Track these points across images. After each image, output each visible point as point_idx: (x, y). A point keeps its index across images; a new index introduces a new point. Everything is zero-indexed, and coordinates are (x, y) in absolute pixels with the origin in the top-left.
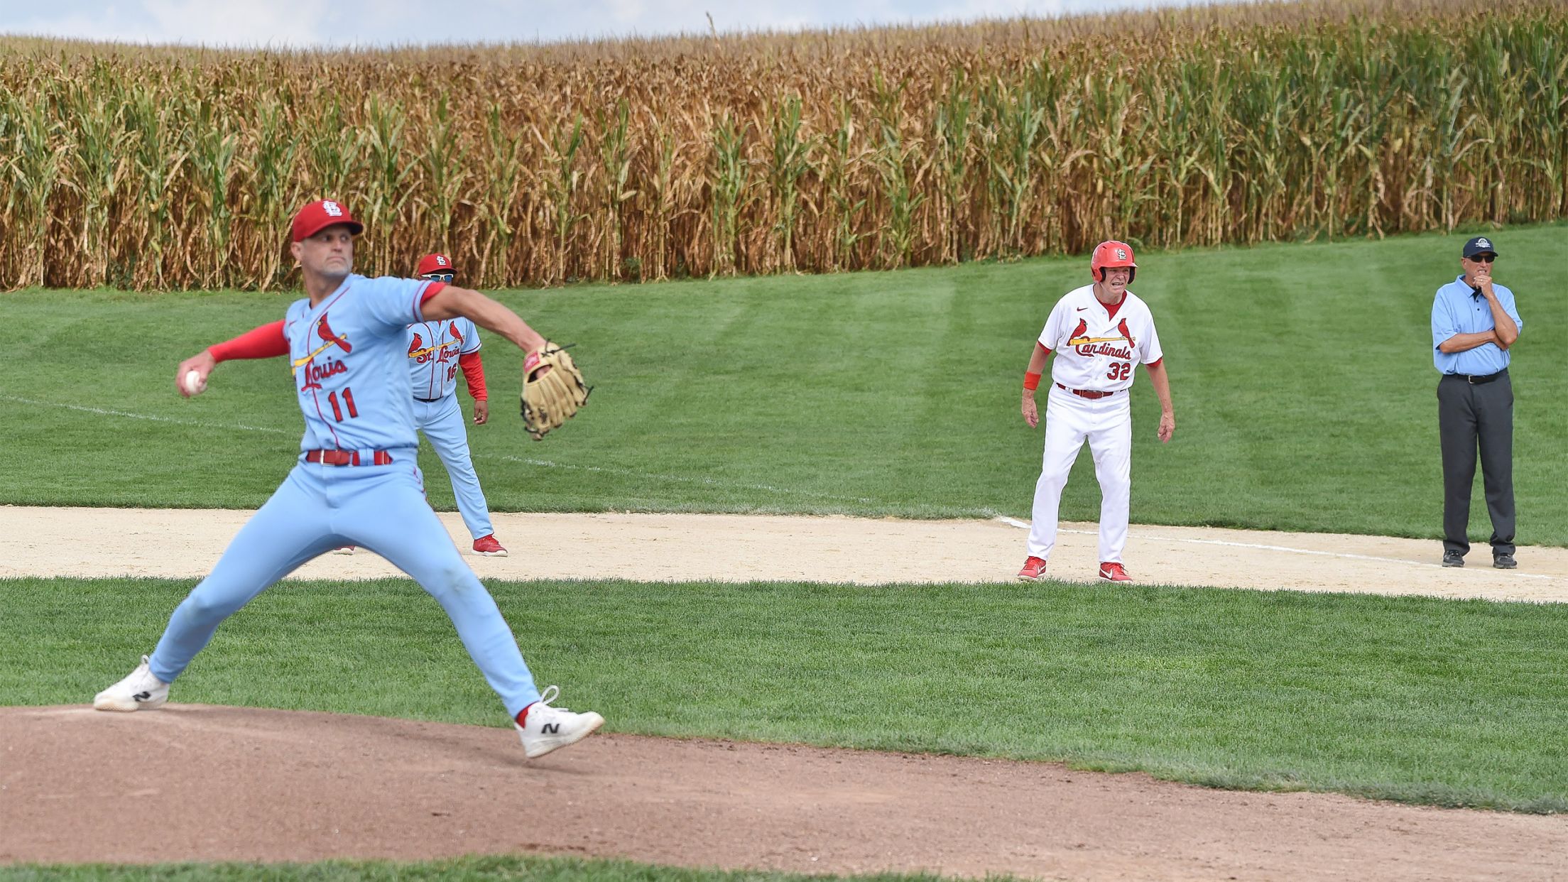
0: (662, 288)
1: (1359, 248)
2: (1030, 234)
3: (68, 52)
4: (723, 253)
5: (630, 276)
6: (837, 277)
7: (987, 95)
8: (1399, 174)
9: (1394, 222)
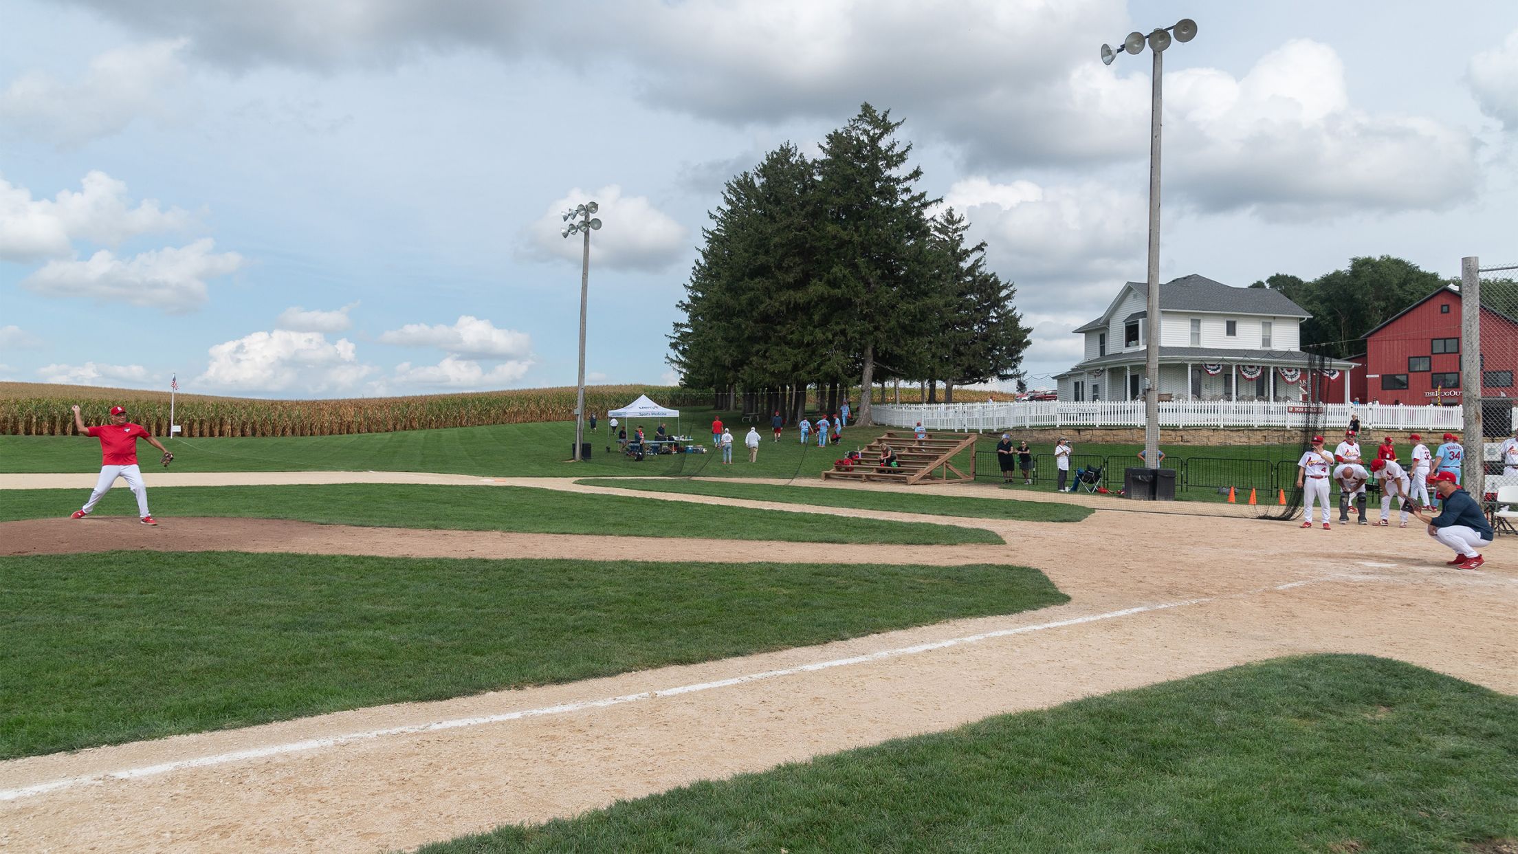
0: (346, 435)
1: (455, 429)
2: (405, 427)
3: (245, 400)
4: (356, 430)
5: (340, 434)
6: (374, 433)
7: (399, 406)
8: (461, 418)
9: (461, 425)
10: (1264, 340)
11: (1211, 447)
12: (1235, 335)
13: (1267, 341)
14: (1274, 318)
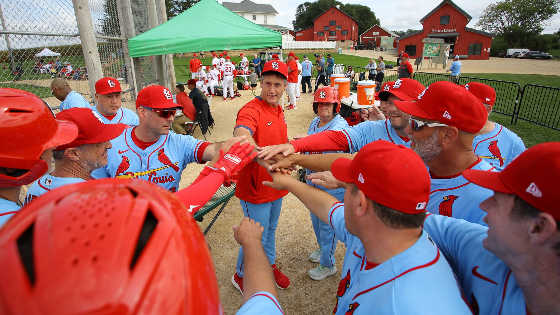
10: (265, 21)
11: (233, 57)
12: (255, 19)
13: (266, 22)
14: (268, 14)
